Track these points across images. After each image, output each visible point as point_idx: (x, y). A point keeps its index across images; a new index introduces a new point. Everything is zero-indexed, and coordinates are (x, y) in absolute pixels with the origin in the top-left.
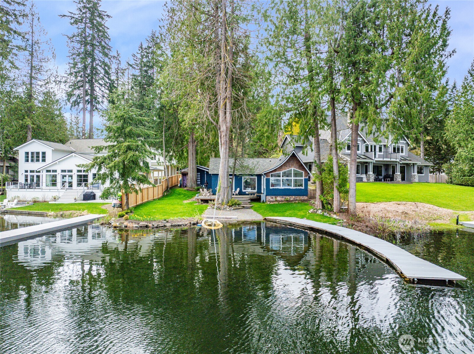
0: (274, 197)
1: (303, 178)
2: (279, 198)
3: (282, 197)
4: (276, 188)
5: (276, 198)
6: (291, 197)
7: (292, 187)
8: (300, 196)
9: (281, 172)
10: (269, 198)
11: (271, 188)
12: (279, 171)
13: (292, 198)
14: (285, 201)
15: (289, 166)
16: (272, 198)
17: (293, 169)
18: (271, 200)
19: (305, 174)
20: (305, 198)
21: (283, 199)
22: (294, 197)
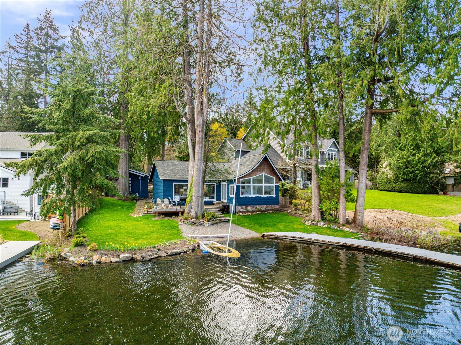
0: (244, 207)
1: (274, 185)
2: (249, 208)
3: (253, 207)
4: (247, 196)
5: (246, 208)
6: (262, 206)
7: (263, 196)
8: (271, 205)
9: (252, 178)
10: (239, 208)
11: (241, 196)
12: (249, 177)
13: (263, 207)
14: (257, 211)
15: (260, 171)
16: (242, 208)
17: (263, 174)
18: (241, 210)
19: (276, 180)
20: (276, 207)
21: (254, 209)
22: (265, 206)
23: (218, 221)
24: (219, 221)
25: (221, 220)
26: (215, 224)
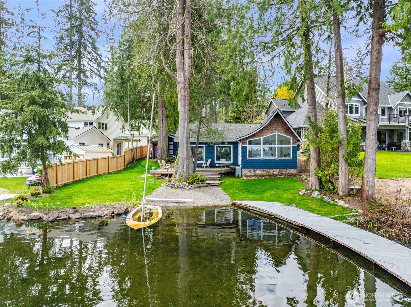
0: (252, 170)
1: (291, 146)
2: (258, 172)
3: (263, 171)
4: (256, 158)
5: (254, 171)
6: (274, 170)
7: (276, 158)
8: (287, 168)
9: (262, 138)
10: (246, 171)
11: (248, 158)
12: (259, 136)
13: (276, 172)
14: (266, 175)
15: (272, 130)
16: (250, 172)
17: (277, 133)
18: (249, 174)
19: (293, 140)
20: (294, 171)
21: (264, 173)
22: (278, 170)
23: (204, 185)
24: (206, 185)
25: (209, 184)
26: (200, 187)
